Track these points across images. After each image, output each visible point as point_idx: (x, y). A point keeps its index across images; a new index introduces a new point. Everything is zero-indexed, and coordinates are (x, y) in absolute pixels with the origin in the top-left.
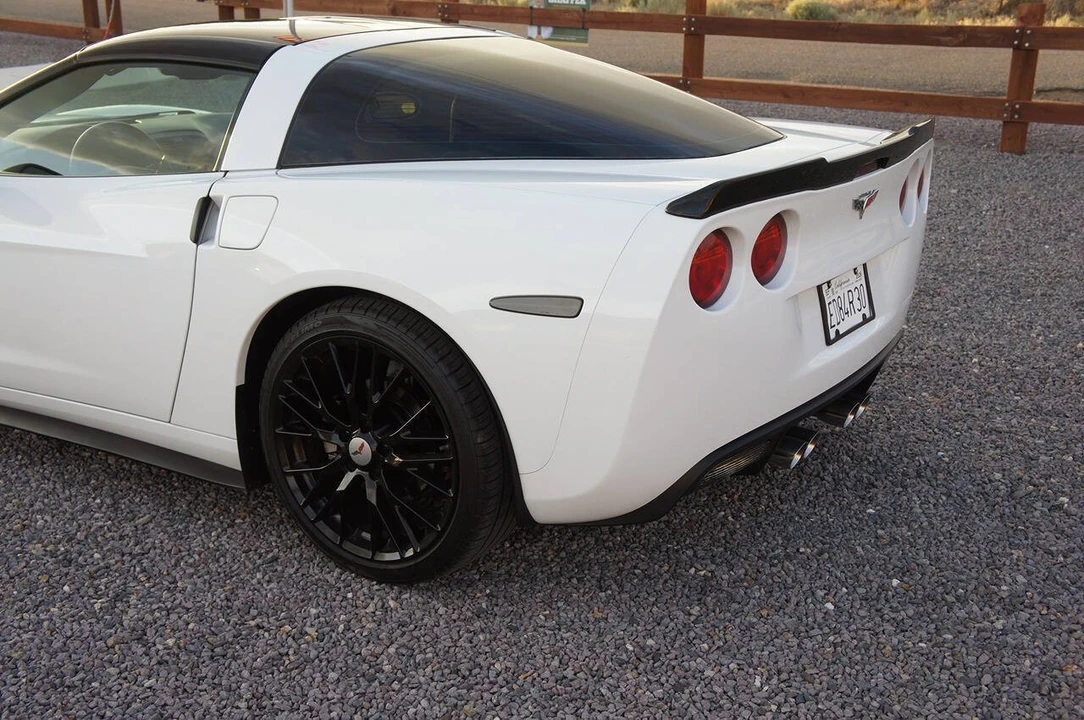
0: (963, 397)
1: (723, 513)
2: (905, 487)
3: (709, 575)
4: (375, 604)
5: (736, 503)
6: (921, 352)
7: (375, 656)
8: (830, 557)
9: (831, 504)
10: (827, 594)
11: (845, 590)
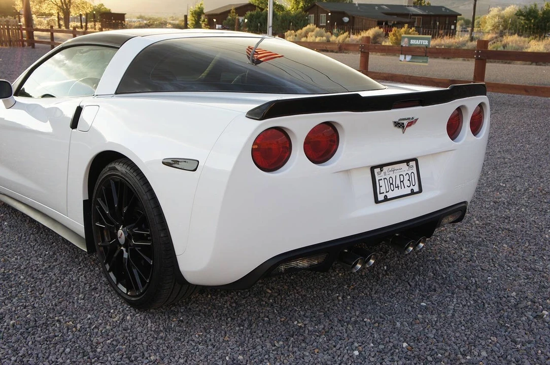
1: (338, 295)
2: (453, 294)
3: (303, 326)
4: (120, 317)
5: (350, 290)
6: (521, 223)
7: (98, 343)
8: (379, 326)
9: (404, 298)
10: (360, 346)
11: (372, 345)
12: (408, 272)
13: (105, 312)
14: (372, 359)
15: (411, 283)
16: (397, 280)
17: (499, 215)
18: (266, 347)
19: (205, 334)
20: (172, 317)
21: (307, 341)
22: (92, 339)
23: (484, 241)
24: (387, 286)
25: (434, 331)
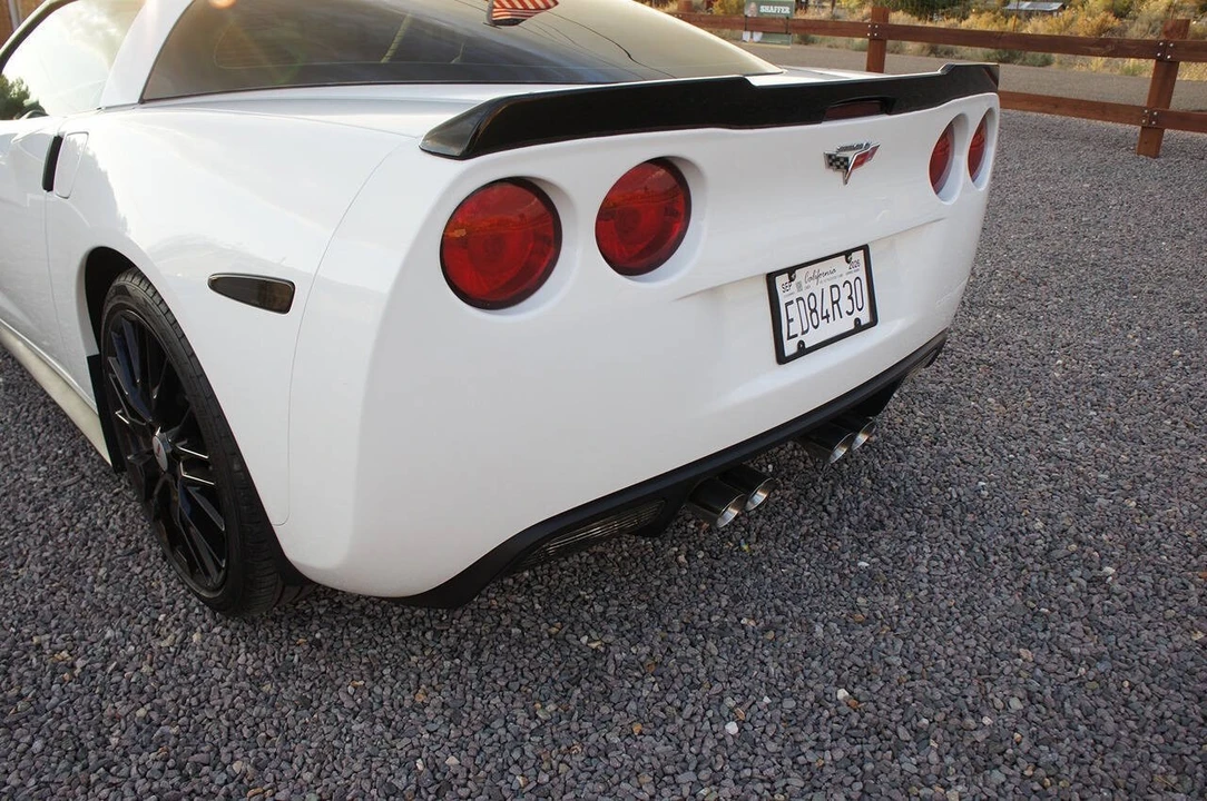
0: (1032, 408)
1: (676, 549)
2: (920, 531)
3: (602, 649)
4: (176, 636)
5: (702, 534)
6: (1005, 348)
7: (115, 719)
8: (775, 638)
9: (819, 548)
10: (740, 704)
11: (767, 700)
12: (820, 479)
13: (144, 621)
14: (772, 747)
15: (829, 508)
16: (798, 502)
17: (963, 329)
18: (515, 723)
19: (369, 684)
20: (296, 632)
21: (614, 698)
22: (104, 703)
23: (950, 391)
24: (780, 518)
25: (899, 644)
